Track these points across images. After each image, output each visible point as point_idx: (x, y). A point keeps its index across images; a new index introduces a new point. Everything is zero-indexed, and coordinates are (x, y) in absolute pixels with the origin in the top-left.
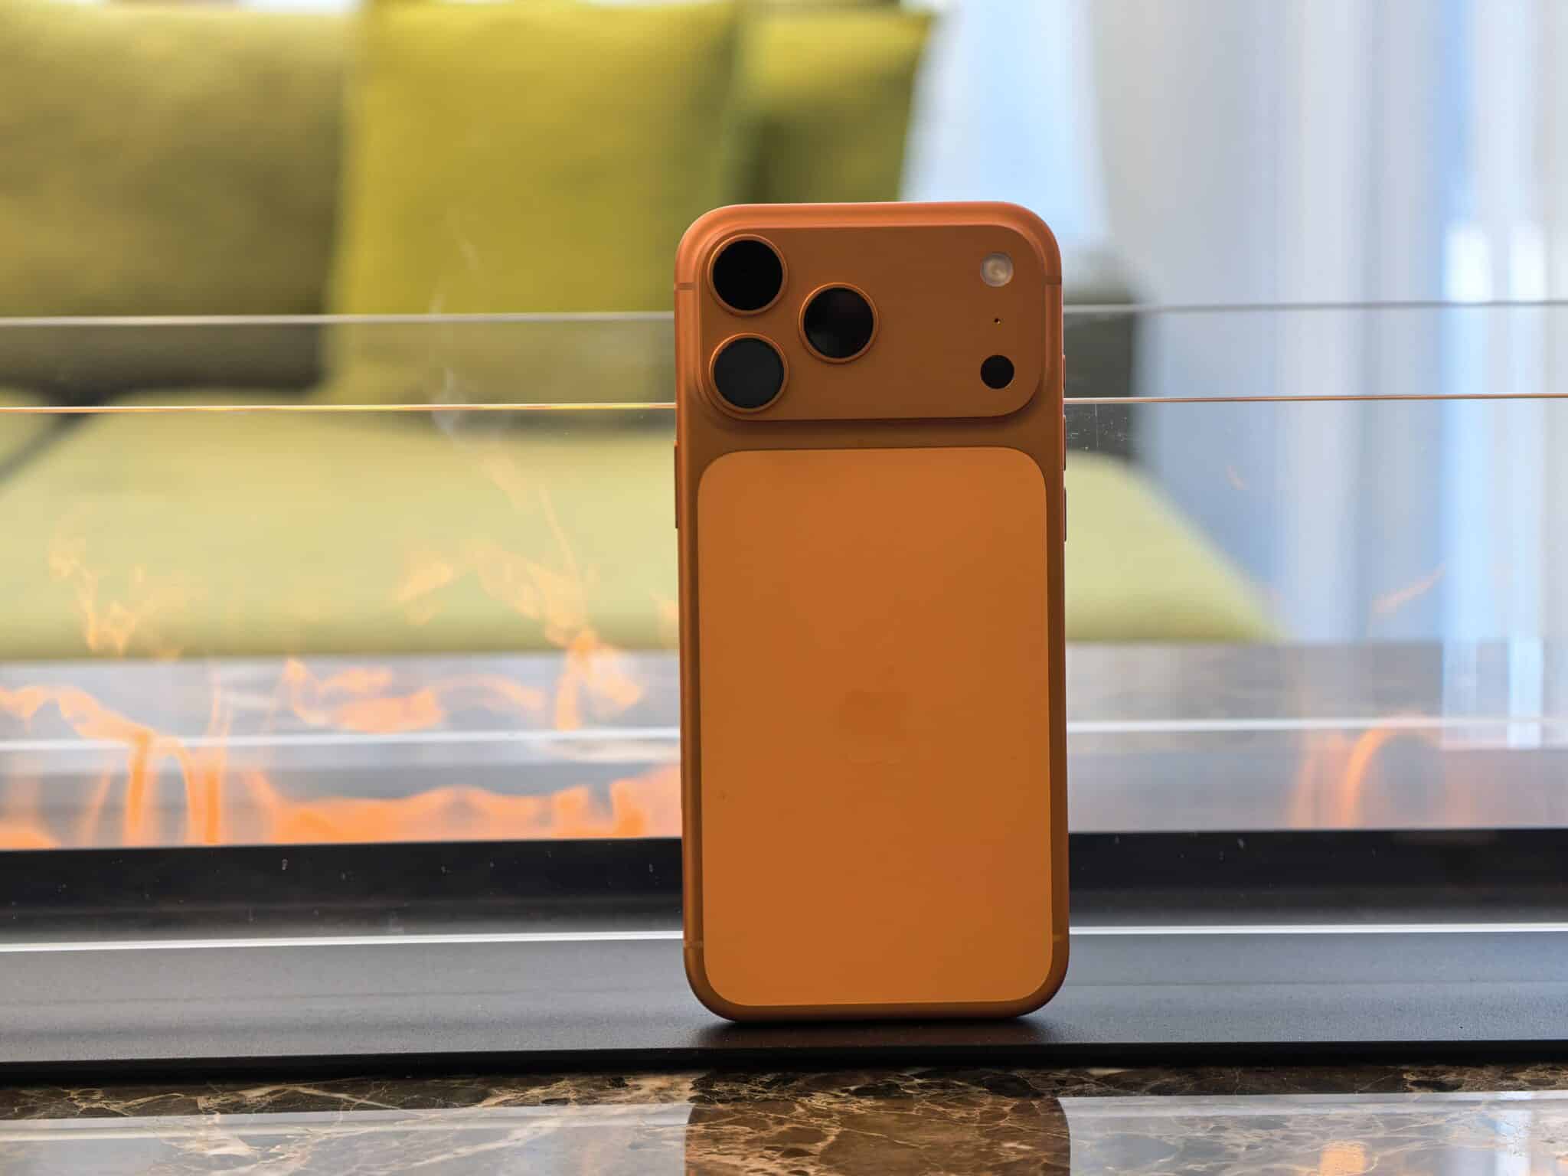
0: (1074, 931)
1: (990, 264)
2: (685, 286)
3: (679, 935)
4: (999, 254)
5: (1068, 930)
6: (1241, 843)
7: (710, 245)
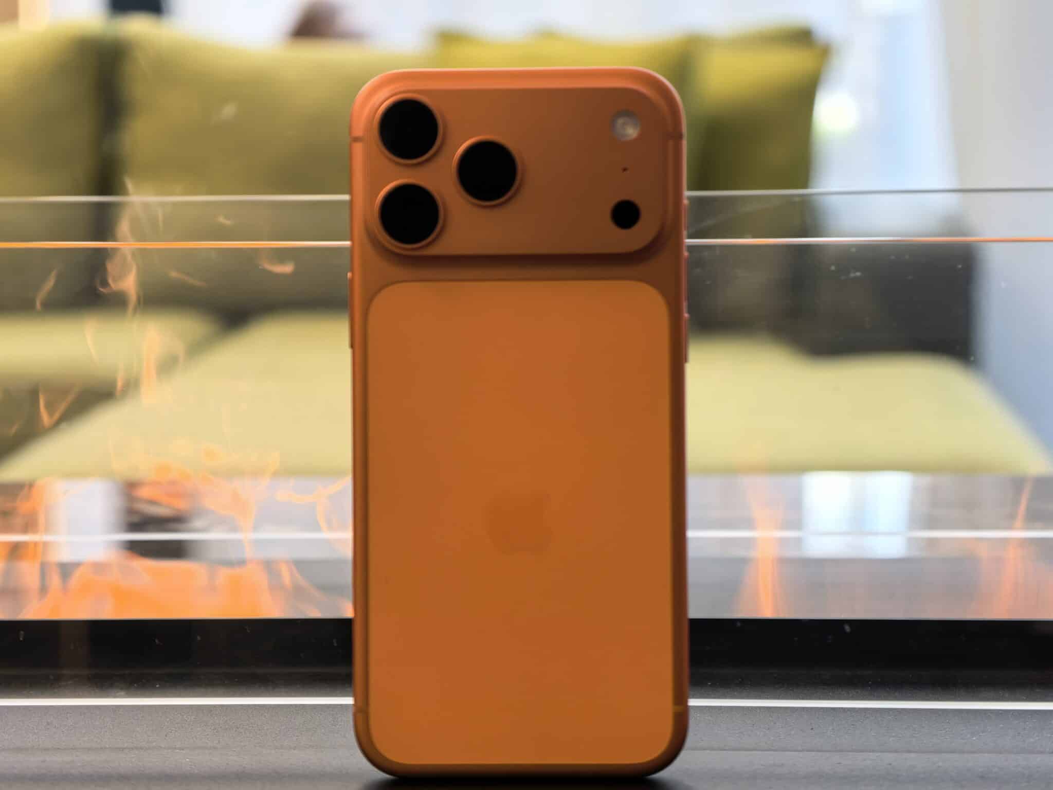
0: (693, 702)
1: (620, 121)
2: (356, 140)
3: (349, 701)
4: (627, 113)
5: (687, 702)
6: (847, 628)
7: (378, 103)
